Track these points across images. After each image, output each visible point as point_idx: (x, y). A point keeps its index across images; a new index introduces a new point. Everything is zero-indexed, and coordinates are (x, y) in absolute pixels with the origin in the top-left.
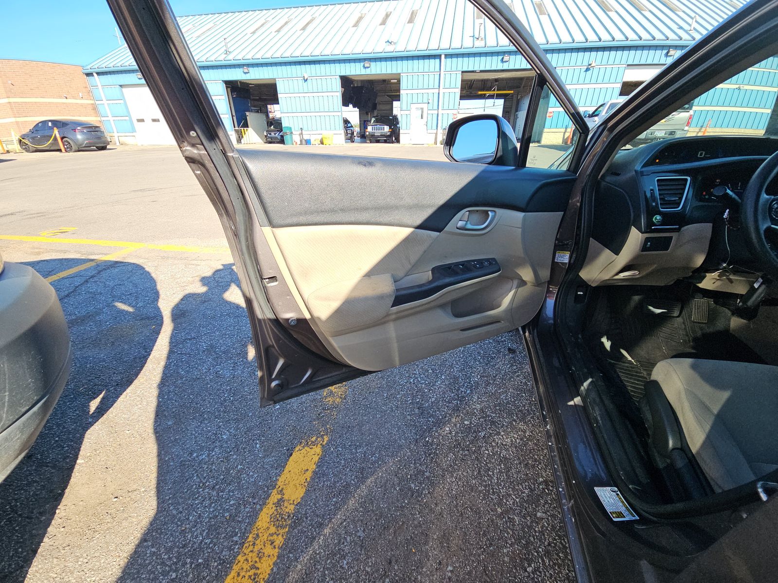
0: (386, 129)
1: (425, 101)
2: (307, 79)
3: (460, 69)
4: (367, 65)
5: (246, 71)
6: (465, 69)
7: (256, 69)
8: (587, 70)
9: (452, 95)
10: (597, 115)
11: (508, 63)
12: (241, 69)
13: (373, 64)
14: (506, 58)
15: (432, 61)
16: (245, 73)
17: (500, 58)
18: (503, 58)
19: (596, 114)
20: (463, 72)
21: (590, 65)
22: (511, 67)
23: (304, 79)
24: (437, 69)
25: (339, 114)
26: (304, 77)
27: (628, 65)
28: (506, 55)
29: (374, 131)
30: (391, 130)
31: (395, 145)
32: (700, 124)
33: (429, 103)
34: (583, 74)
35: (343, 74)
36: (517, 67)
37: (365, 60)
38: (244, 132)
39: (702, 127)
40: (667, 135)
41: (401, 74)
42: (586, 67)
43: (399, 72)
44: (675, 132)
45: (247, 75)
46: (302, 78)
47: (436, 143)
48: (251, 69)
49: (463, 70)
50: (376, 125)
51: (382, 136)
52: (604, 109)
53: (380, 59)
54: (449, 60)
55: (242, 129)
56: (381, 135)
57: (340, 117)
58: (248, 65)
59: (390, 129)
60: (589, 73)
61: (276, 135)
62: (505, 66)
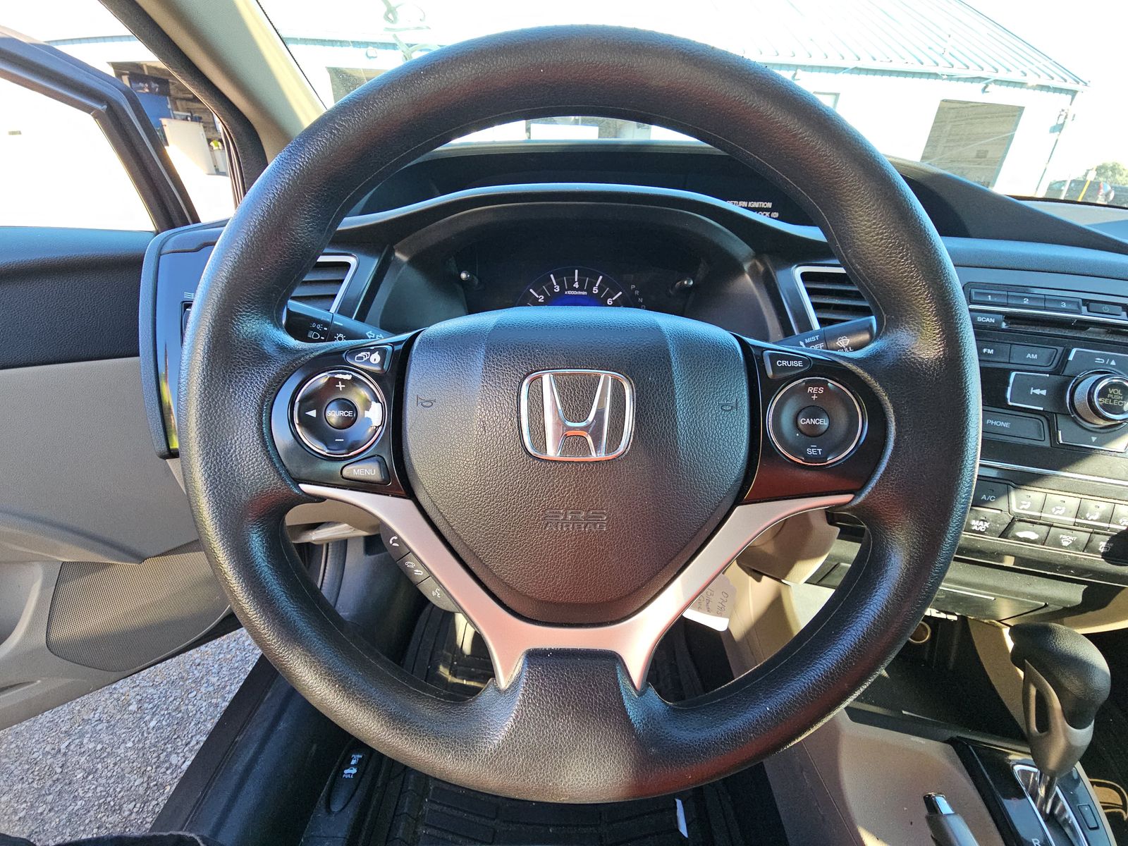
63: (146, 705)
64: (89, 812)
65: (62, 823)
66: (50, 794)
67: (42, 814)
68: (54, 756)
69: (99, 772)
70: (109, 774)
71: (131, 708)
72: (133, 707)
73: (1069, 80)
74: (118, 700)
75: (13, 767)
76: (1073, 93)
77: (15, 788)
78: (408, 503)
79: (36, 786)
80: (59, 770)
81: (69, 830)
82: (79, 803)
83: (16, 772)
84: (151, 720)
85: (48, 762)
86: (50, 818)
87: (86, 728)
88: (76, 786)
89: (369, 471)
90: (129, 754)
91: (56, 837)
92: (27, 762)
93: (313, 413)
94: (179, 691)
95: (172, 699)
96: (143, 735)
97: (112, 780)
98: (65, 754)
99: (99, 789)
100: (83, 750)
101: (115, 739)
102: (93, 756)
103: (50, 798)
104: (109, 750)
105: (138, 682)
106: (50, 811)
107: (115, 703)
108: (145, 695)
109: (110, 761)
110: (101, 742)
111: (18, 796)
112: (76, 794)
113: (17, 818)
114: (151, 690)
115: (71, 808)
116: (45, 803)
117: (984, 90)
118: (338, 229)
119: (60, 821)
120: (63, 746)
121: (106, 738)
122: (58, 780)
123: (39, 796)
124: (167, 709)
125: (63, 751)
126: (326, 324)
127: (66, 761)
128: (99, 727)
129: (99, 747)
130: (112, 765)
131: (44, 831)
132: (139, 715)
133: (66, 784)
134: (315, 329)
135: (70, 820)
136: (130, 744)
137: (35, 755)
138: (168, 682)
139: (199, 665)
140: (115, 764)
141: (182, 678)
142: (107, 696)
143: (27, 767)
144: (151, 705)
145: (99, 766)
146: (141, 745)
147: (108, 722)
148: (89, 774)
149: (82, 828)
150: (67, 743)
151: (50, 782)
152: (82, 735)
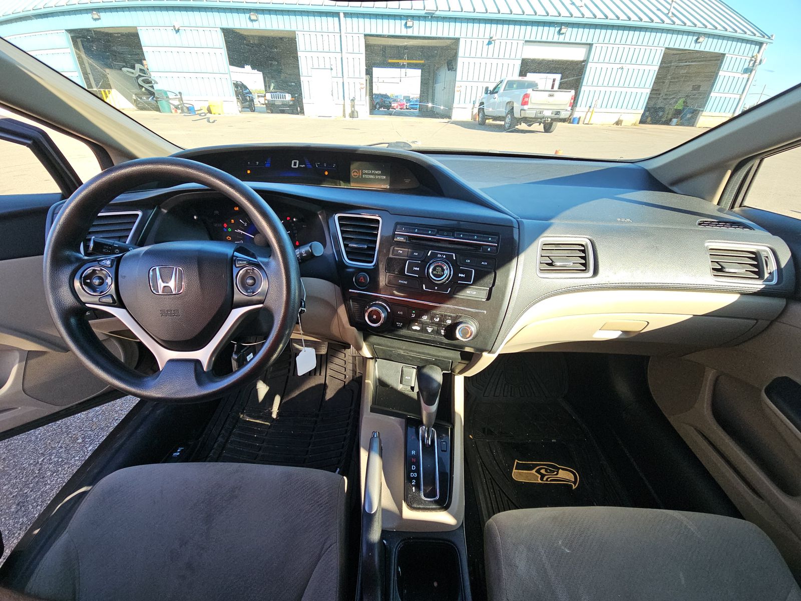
0: (288, 97)
1: (328, 66)
2: (179, 30)
3: (362, 31)
4: (253, 17)
5: (96, 17)
6: (368, 32)
7: (108, 14)
8: (489, 43)
9: (357, 61)
10: (497, 92)
11: (412, 29)
12: (90, 15)
13: (261, 17)
14: (410, 24)
15: (330, 19)
16: (95, 20)
17: (404, 22)
18: (406, 23)
19: (496, 90)
20: (365, 35)
21: (491, 38)
22: (416, 34)
23: (175, 29)
24: (337, 30)
25: (228, 76)
26: (174, 26)
27: (526, 41)
28: (409, 20)
29: (273, 99)
30: (294, 99)
31: (299, 117)
32: (589, 105)
33: (332, 69)
34: (486, 47)
35: (225, 26)
36: (422, 34)
37: (250, 10)
38: (106, 94)
39: (590, 107)
40: (553, 115)
41: (297, 32)
42: (488, 40)
43: (294, 29)
44: (559, 112)
45: (98, 22)
46: (172, 28)
47: (344, 116)
48: (102, 15)
49: (365, 33)
50: (276, 92)
51: (284, 105)
52: (502, 86)
53: (270, 12)
54: (349, 20)
55: (102, 90)
56: (282, 105)
57: (229, 80)
58: (99, 10)
59: (292, 97)
60: (491, 46)
61: (150, 100)
62: (410, 33)
63: (87, 440)
64: (53, 490)
65: (37, 497)
66: (31, 483)
67: (26, 493)
68: (35, 465)
69: (59, 472)
70: (65, 473)
71: (78, 441)
72: (80, 441)
73: (758, 34)
74: (71, 437)
75: (11, 472)
76: (760, 44)
77: (12, 481)
78: (124, 310)
79: (24, 480)
80: (37, 472)
81: (41, 500)
82: (48, 487)
83: (13, 474)
84: (90, 446)
85: (32, 468)
86: (30, 495)
87: (54, 451)
88: (46, 479)
89: (110, 300)
90: (77, 463)
91: (33, 503)
92: (20, 469)
93: (89, 281)
94: (105, 432)
95: (101, 436)
96: (84, 454)
97: (67, 475)
98: (41, 464)
99: (59, 480)
100: (51, 462)
101: (69, 456)
102: (56, 465)
103: (31, 485)
104: (66, 461)
105: (83, 428)
106: (31, 491)
107: (70, 439)
108: (86, 435)
109: (66, 466)
110: (62, 458)
111: (13, 486)
112: (46, 482)
113: (12, 496)
114: (90, 432)
115: (43, 489)
116: (29, 488)
117: (696, 41)
118: (98, 215)
119: (36, 496)
120: (40, 460)
121: (64, 455)
122: (36, 476)
123: (25, 485)
124: (98, 441)
125: (40, 463)
126: (110, 246)
127: (41, 467)
128: (60, 451)
129: (60, 460)
130: (67, 468)
131: (27, 501)
132: (82, 445)
133: (41, 478)
134: (105, 248)
135: (42, 495)
136: (77, 458)
137: (24, 465)
138: (99, 428)
139: (117, 420)
140: (68, 468)
141: (108, 426)
142: (65, 435)
143: (19, 471)
144: (90, 440)
145: (60, 469)
146: (83, 459)
147: (66, 448)
148: (54, 473)
149: (48, 498)
150: (42, 459)
151: (32, 478)
152: (51, 455)
